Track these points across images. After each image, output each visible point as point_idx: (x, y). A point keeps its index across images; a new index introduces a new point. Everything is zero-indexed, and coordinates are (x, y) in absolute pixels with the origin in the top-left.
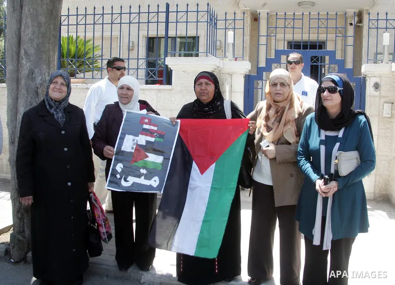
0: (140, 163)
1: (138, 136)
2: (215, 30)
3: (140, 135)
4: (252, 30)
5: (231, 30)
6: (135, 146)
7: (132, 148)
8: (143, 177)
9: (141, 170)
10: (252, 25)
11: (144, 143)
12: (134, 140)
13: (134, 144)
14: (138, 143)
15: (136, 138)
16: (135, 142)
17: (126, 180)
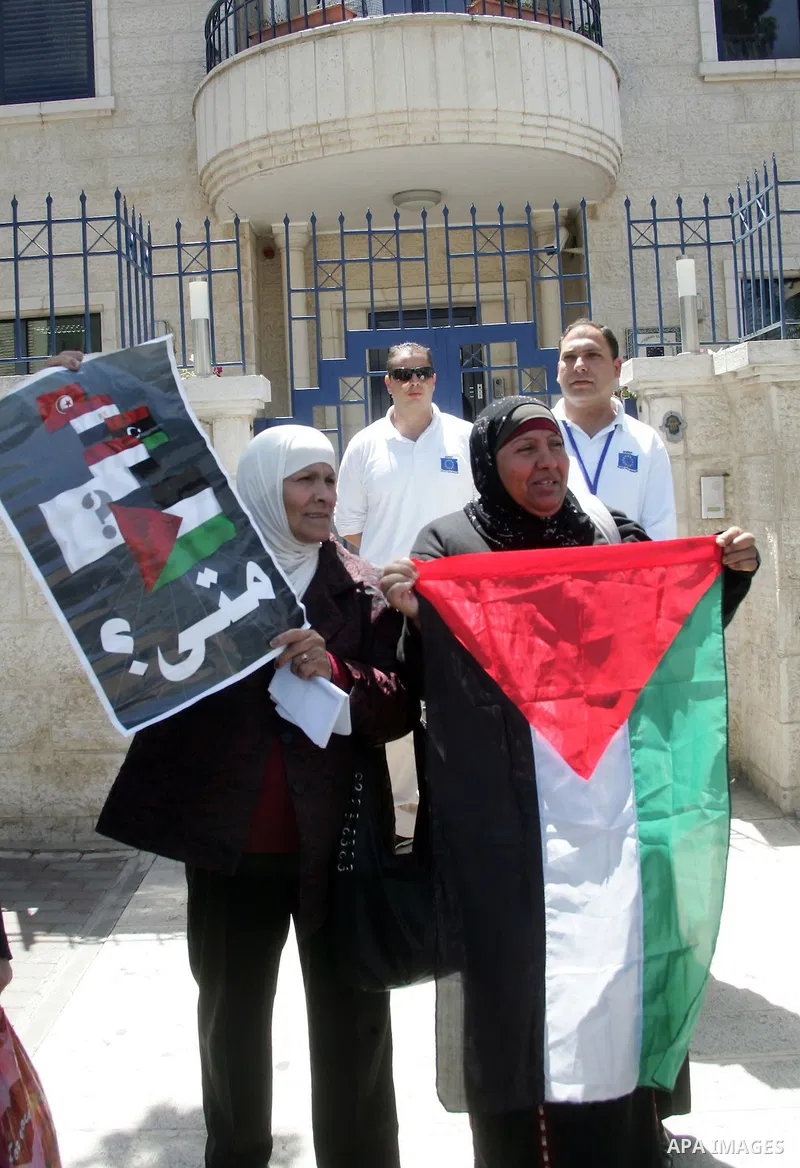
0: (178, 562)
1: (91, 477)
2: (147, 281)
3: (94, 468)
4: (261, 284)
5: (200, 277)
6: (111, 520)
7: (108, 532)
8: (223, 598)
9: (199, 582)
10: (258, 269)
11: (132, 484)
12: (88, 502)
13: (101, 515)
14: (115, 498)
15: (90, 487)
16: (98, 502)
17: (177, 658)
